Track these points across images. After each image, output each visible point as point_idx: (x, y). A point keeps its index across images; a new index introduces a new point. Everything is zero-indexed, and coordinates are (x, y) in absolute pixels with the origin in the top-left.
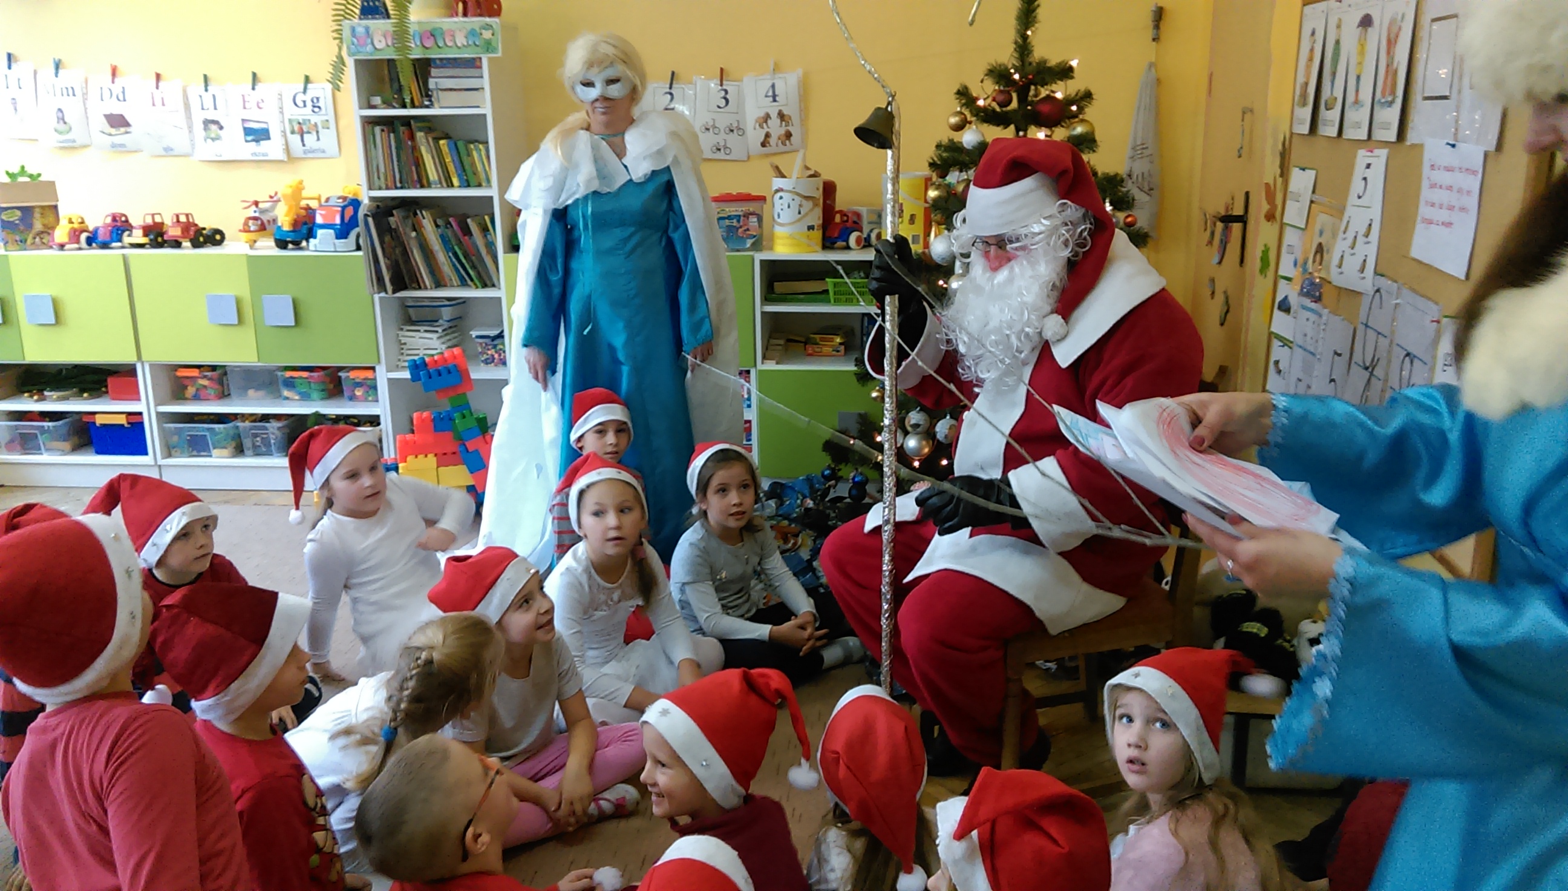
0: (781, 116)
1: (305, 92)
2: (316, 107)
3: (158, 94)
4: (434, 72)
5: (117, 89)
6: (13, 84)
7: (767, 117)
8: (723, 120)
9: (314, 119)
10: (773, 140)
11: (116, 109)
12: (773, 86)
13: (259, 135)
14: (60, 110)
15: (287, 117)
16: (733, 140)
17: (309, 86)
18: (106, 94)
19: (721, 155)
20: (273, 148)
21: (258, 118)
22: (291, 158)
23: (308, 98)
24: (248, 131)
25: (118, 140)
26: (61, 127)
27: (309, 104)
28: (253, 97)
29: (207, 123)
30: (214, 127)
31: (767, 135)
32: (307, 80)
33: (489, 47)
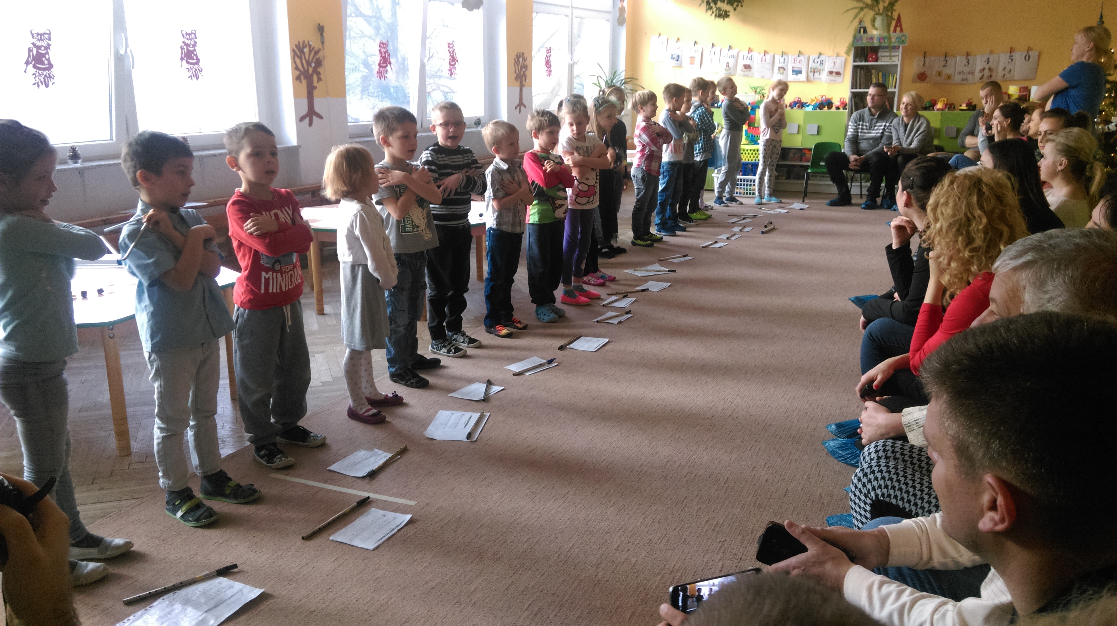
0: (990, 69)
1: (819, 57)
2: (821, 63)
3: (764, 58)
4: (880, 50)
5: (749, 56)
6: (712, 53)
7: (984, 69)
8: (967, 70)
9: (820, 67)
10: (985, 77)
11: (748, 62)
12: (988, 59)
13: (797, 72)
14: (728, 63)
15: (810, 66)
16: (970, 77)
17: (821, 56)
18: (745, 57)
19: (964, 82)
20: (802, 77)
21: (797, 66)
22: (808, 80)
23: (819, 60)
24: (793, 71)
25: (746, 73)
26: (727, 68)
27: (819, 63)
28: (799, 59)
29: (779, 68)
30: (782, 70)
31: (983, 76)
32: (820, 54)
33: (903, 42)
